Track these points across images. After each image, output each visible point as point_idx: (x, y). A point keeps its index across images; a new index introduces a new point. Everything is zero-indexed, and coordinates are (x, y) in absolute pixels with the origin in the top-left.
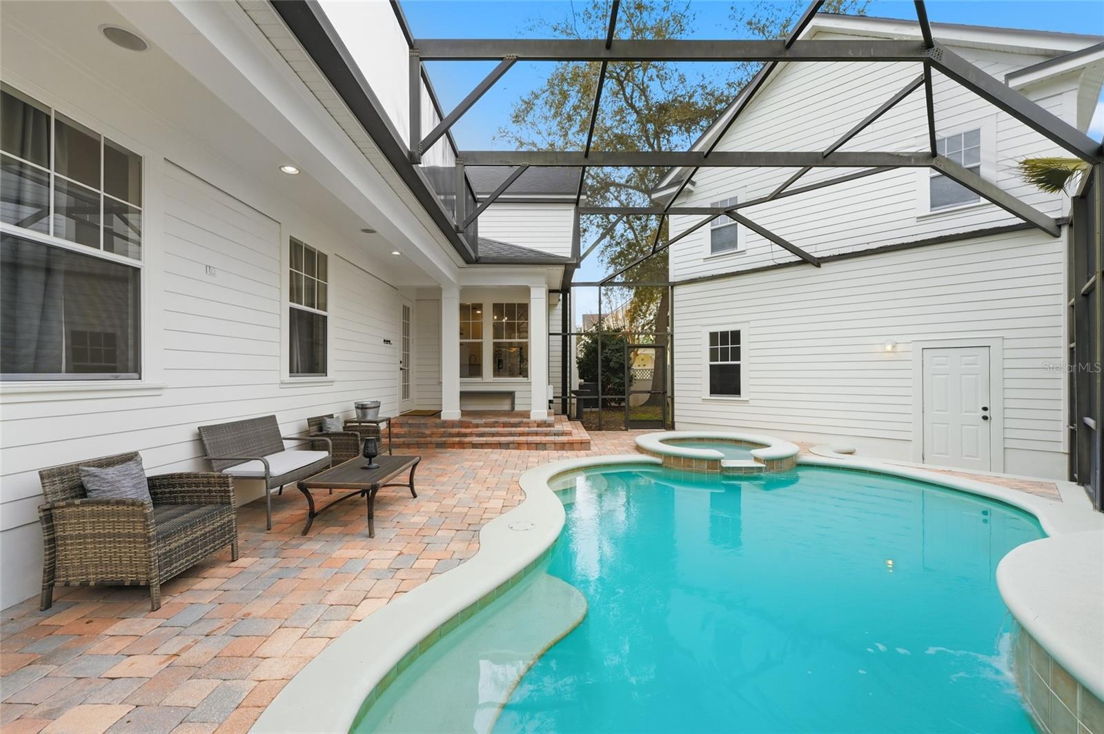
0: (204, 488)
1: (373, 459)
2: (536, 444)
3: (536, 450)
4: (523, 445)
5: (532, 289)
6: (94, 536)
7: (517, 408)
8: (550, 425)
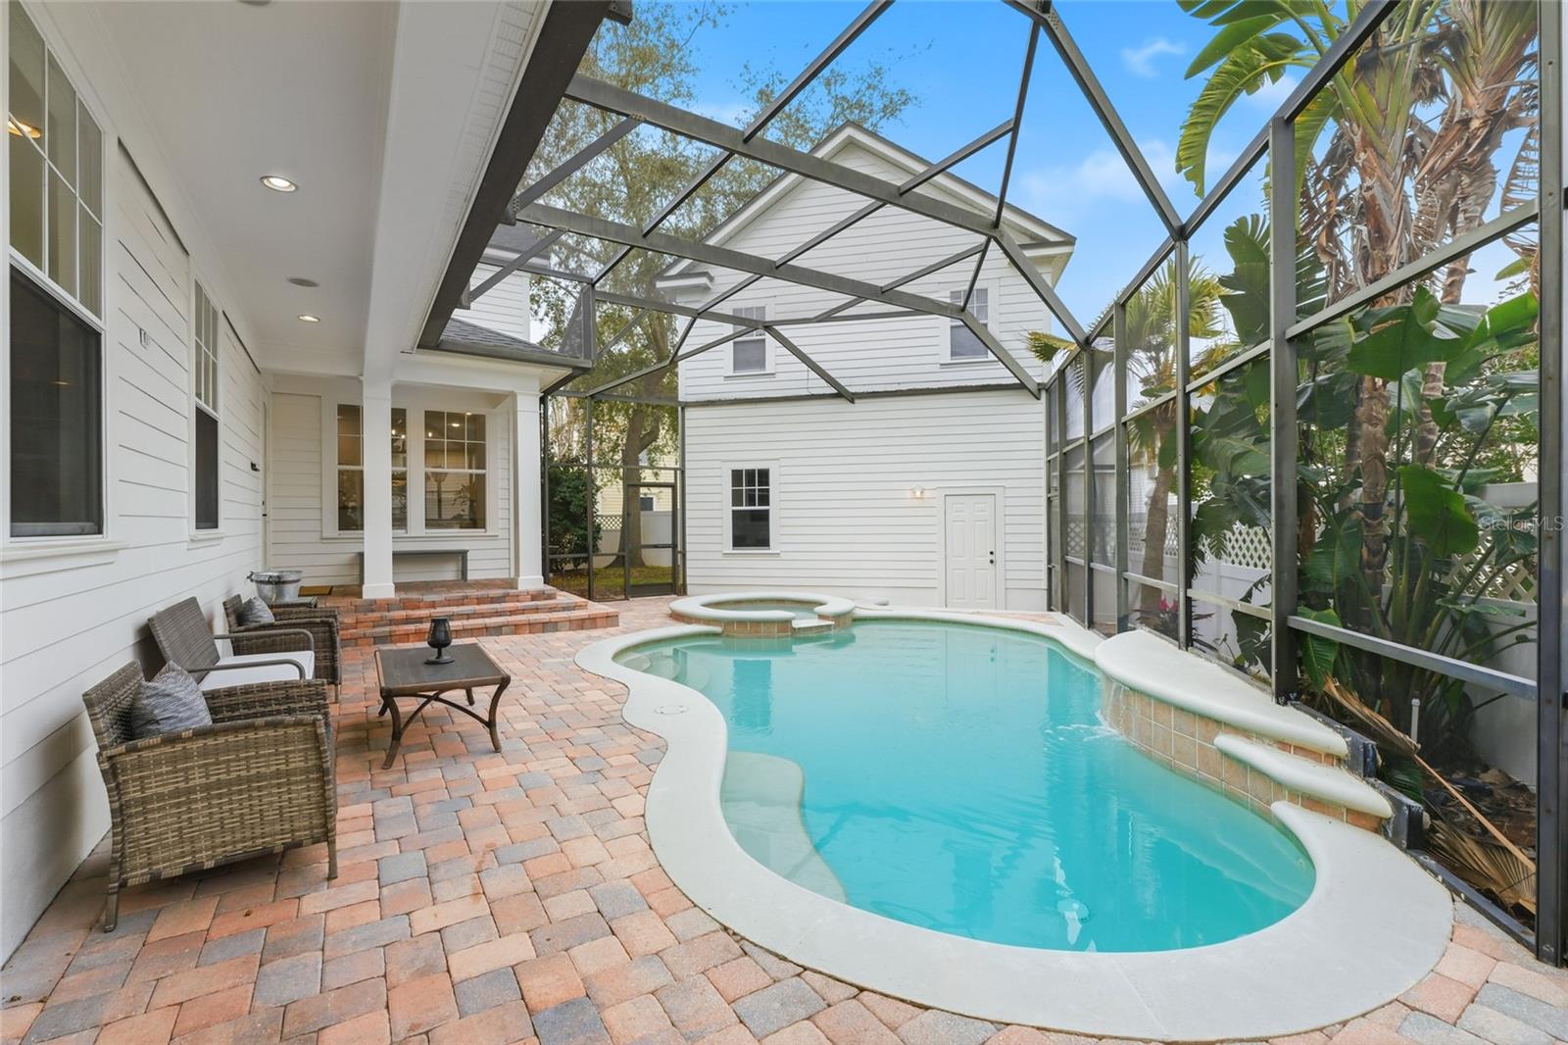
0: (278, 707)
1: (443, 649)
2: (544, 623)
3: (543, 632)
4: (524, 627)
5: (519, 397)
6: (207, 788)
7: (471, 576)
8: (551, 597)
